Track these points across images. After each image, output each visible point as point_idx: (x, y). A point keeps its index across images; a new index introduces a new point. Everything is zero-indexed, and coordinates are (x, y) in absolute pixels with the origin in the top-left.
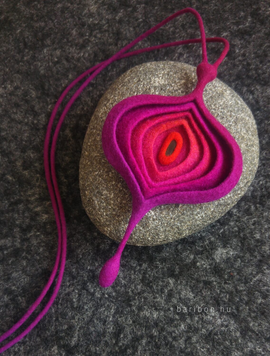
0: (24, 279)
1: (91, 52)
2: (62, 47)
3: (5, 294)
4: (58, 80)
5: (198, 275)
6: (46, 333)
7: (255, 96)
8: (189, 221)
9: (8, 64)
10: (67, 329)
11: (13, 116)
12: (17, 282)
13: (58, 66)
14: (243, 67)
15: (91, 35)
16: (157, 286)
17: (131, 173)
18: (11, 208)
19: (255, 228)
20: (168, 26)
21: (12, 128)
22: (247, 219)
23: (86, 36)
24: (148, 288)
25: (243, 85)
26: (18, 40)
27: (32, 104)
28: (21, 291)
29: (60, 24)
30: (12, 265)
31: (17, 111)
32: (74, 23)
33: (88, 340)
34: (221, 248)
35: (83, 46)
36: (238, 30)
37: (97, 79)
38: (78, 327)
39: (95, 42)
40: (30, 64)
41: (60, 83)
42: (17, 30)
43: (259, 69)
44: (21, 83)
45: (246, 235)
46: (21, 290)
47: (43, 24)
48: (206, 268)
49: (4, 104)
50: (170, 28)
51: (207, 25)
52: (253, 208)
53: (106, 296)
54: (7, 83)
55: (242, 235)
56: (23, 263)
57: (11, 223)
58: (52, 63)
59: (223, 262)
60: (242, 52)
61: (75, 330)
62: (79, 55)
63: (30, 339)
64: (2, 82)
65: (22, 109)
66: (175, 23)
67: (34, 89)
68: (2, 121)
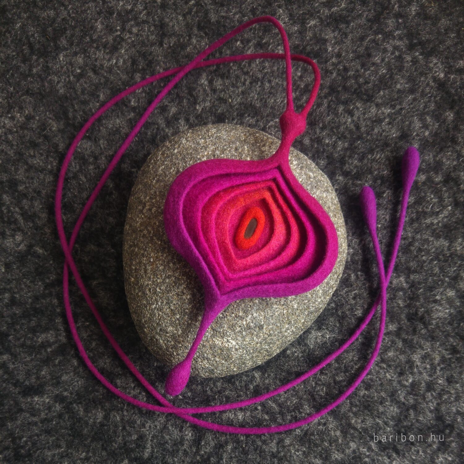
0: (77, 382)
1: (126, 57)
2: (85, 51)
3: (56, 402)
4: (85, 103)
5: (288, 365)
6: (112, 445)
7: (355, 119)
8: (278, 340)
9: (11, 81)
10: (138, 439)
11: (30, 161)
12: (69, 386)
13: (82, 81)
14: (338, 75)
15: (123, 29)
16: (240, 382)
17: (203, 263)
18: (47, 292)
19: (356, 304)
20: (231, 12)
21: (32, 178)
22: (346, 292)
23: (117, 31)
24: (230, 385)
25: (339, 101)
26: (20, 40)
27: (55, 141)
28: (76, 397)
29: (77, 12)
30: (60, 366)
31: (34, 153)
32: (98, 9)
33: (164, 450)
35: (114, 49)
36: (331, 15)
37: (139, 100)
38: (151, 436)
39: (130, 41)
40: (42, 80)
41: (88, 108)
42: (16, 24)
43: (360, 76)
44: (34, 109)
45: (345, 313)
46: (76, 395)
47: (52, 13)
48: (298, 356)
49: (15, 143)
50: (234, 14)
51: (287, 9)
52: (353, 276)
53: (181, 397)
54: (14, 111)
55: (340, 313)
56: (74, 363)
57: (51, 311)
58: (74, 76)
59: (318, 348)
60: (336, 51)
61: (147, 440)
62: (111, 63)
63: (94, 454)
64: (8, 109)
65: (41, 149)
66: (241, 6)
67: (54, 118)
68: (17, 170)
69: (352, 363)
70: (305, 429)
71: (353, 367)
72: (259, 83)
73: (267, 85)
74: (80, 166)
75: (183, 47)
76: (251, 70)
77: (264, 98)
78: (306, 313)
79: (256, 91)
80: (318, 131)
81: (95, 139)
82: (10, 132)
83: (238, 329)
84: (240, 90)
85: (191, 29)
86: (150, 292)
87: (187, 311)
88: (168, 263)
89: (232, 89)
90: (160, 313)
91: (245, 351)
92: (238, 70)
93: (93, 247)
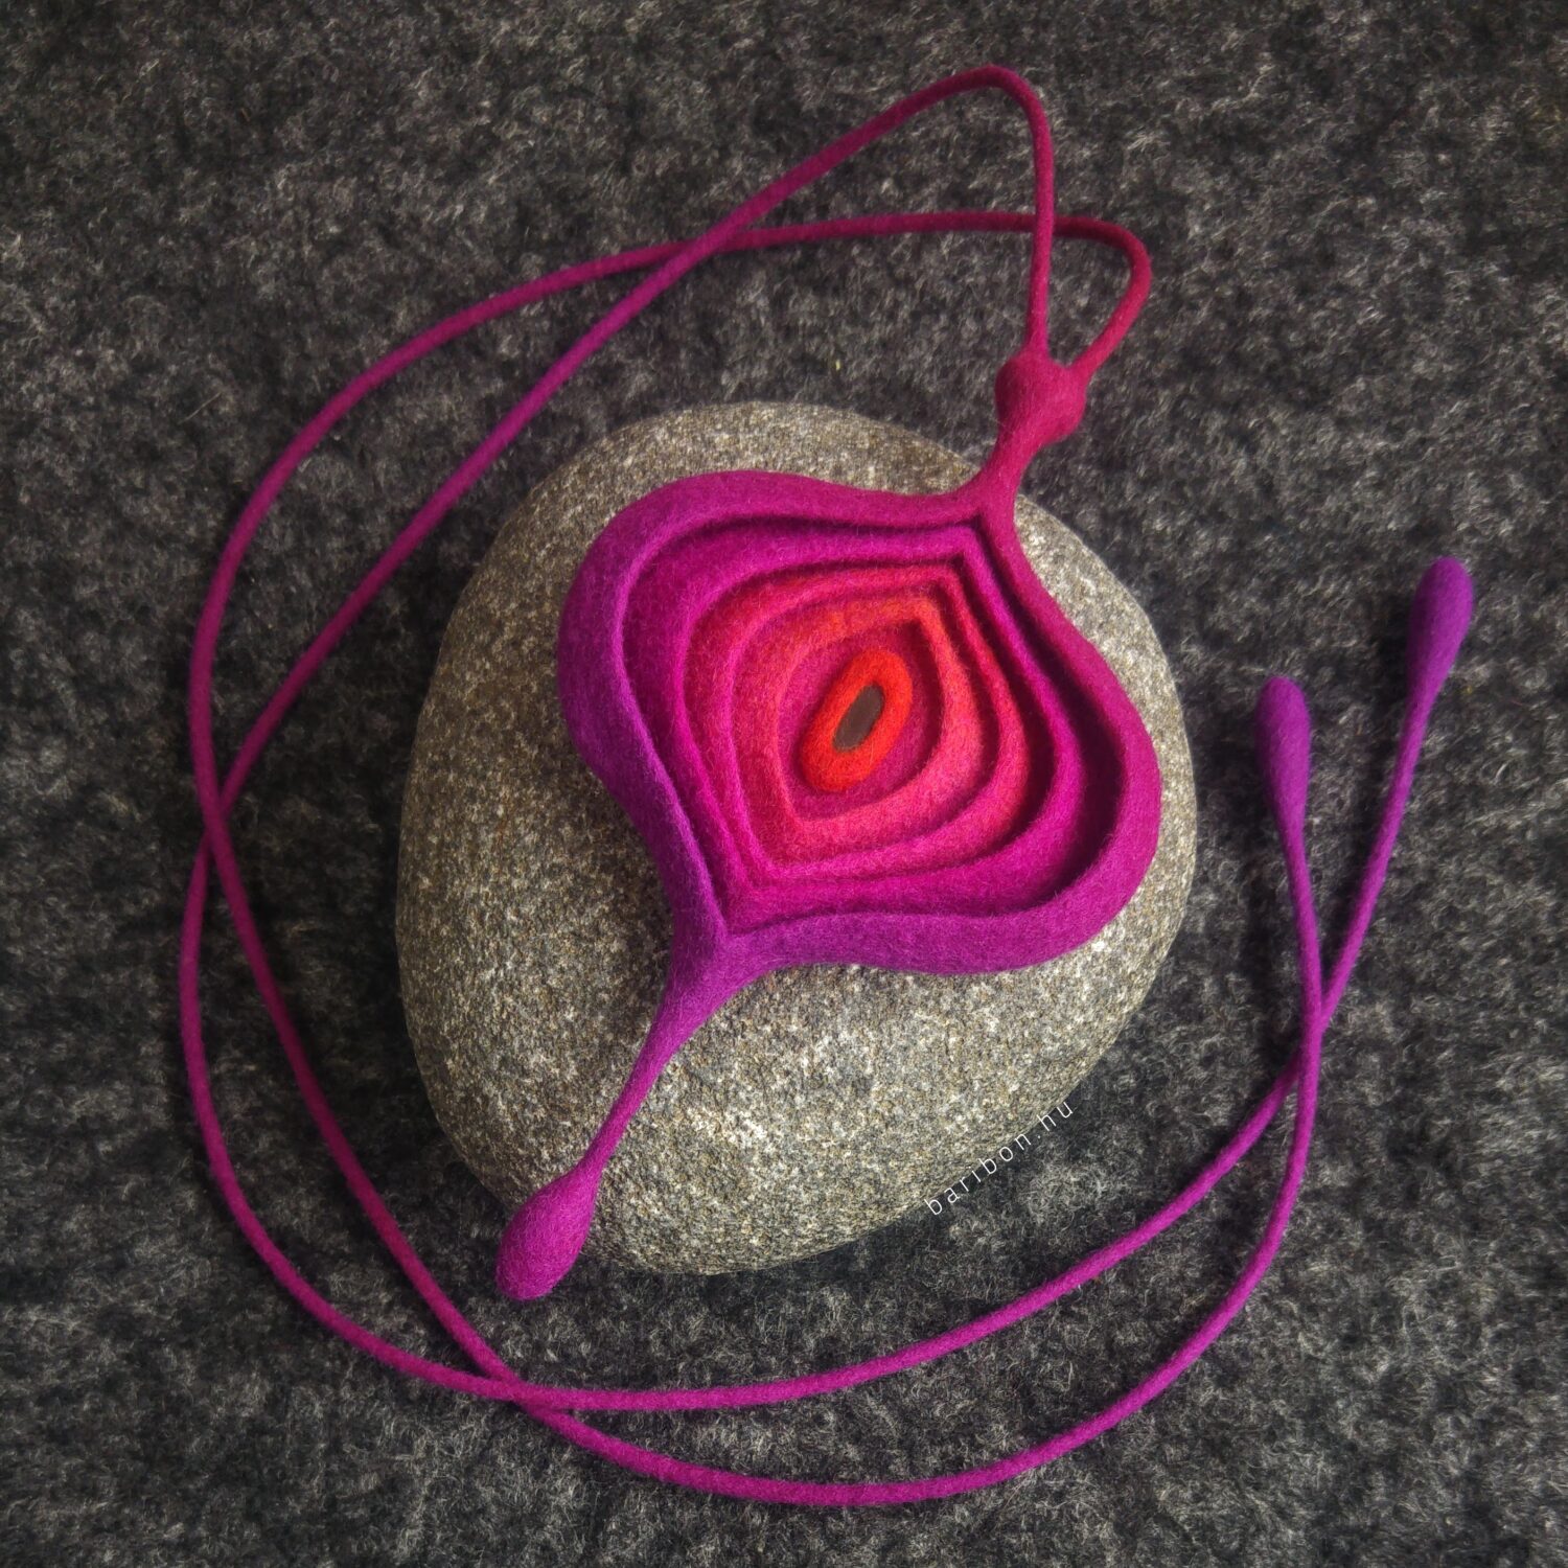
0: (189, 1268)
1: (502, 199)
2: (362, 167)
3: (102, 1332)
4: (342, 333)
5: (949, 1277)
6: (284, 1505)
7: (1263, 460)
8: (919, 1146)
9: (98, 240)
10: (379, 1490)
11: (128, 505)
12: (156, 1280)
13: (341, 261)
14: (1217, 314)
15: (501, 109)
16: (774, 1321)
17: (678, 811)
18: (124, 946)
19: (1211, 1080)
20: (873, 84)
21: (128, 563)
22: (1181, 1038)
23: (479, 112)
24: (733, 1327)
25: (1210, 400)
26: (149, 115)
27: (222, 450)
28: (176, 1323)
29: (354, 41)
30: (134, 1206)
31: (146, 480)
32: (423, 38)
33: (468, 1538)
34: (1057, 1163)
35: (464, 168)
36: (1208, 122)
37: (527, 339)
38: (428, 1482)
39: (519, 148)
40: (206, 248)
41: (350, 352)
42: (144, 60)
43: (1292, 324)
44: (166, 340)
45: (1170, 1111)
46: (178, 1316)
47: (268, 37)
48: (987, 1247)
49: (84, 443)
50: (883, 92)
51: (1062, 88)
52: (1209, 988)
53: (552, 1356)
54: (96, 341)
55: (1150, 1107)
56: (183, 1201)
57: (128, 1015)
58: (317, 245)
59: (1063, 1224)
60: (1217, 236)
61: (412, 1497)
62: (447, 211)
63: (215, 1531)
64: (74, 331)
65: (173, 471)
66: (907, 66)
67: (229, 374)
68: (78, 531)
69: (1177, 1289)
70: (989, 1506)
71: (1181, 1301)
72: (943, 318)
73: (971, 325)
74: (299, 539)
75: (697, 180)
76: (920, 273)
77: (953, 367)
78: (1028, 1058)
79: (930, 341)
80: (1130, 489)
81: (362, 455)
82: (74, 404)
83: (781, 1082)
84: (876, 335)
85: (732, 127)
86: (482, 922)
87: (605, 996)
88: (557, 823)
89: (849, 331)
90: (510, 1000)
91: (795, 1171)
92: (877, 269)
93: (304, 808)
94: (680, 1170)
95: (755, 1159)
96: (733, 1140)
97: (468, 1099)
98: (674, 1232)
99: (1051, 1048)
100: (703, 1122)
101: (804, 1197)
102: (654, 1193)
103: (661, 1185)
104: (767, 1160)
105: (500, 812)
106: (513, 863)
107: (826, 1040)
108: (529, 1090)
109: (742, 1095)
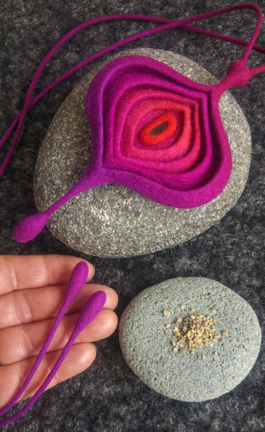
1: (132, 9)
5: (150, 277)
11: (27, 51)
13: (93, 14)
19: (232, 249)
20: (224, 4)
21: (23, 63)
22: (227, 236)
31: (33, 47)
34: (186, 258)
41: (87, 33)
44: (49, 20)
45: (219, 254)
48: (162, 273)
49: (23, 36)
52: (238, 227)
54: (34, 16)
55: (214, 251)
58: (88, 9)
62: (119, 9)
64: (31, 13)
65: (40, 47)
66: (233, 3)
67: (60, 30)
68: (15, 54)
72: (223, 58)
73: (229, 61)
74: (62, 69)
75: (177, 15)
76: (221, 47)
77: (222, 69)
78: (184, 222)
79: (218, 62)
80: (255, 107)
81: (82, 55)
82: (24, 28)
83: (117, 206)
84: (206, 58)
85: (189, 6)
86: (57, 144)
87: (79, 170)
88: (83, 125)
89: (200, 56)
90: (56, 165)
91: (114, 231)
92: (211, 44)
93: (40, 124)
94: (84, 221)
95: (104, 225)
96: (100, 217)
97: (39, 189)
98: (79, 238)
99: (191, 221)
100: (94, 210)
101: (114, 239)
102: (76, 226)
103: (79, 224)
104: (107, 226)
105: (71, 120)
106: (69, 133)
107: (132, 199)
108: (54, 189)
109: (106, 206)
